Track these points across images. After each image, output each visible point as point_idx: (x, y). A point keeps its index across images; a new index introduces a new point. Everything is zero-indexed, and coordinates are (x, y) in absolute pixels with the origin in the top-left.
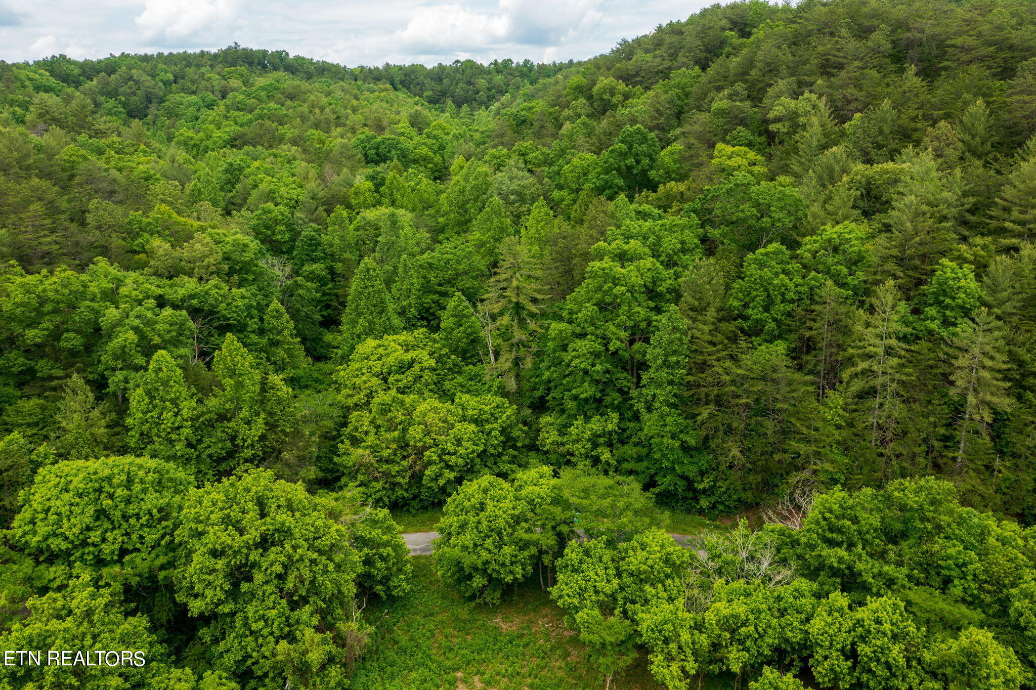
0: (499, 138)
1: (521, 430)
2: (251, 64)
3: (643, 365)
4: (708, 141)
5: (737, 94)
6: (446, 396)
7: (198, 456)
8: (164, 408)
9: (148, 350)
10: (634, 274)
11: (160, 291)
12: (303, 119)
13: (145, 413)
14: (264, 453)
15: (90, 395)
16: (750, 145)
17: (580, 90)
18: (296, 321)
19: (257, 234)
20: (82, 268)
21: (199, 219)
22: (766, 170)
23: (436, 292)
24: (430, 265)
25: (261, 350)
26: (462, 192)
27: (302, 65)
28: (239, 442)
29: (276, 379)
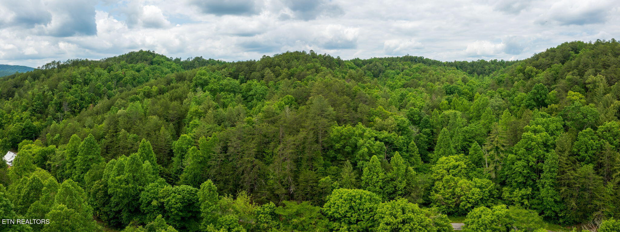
0: (492, 87)
1: (496, 191)
2: (412, 61)
3: (541, 171)
4: (565, 90)
5: (575, 73)
6: (470, 178)
7: (383, 192)
8: (374, 175)
9: (371, 155)
10: (539, 138)
11: (376, 135)
12: (427, 78)
13: (368, 176)
14: (405, 193)
15: (352, 167)
16: (580, 92)
17: (521, 71)
18: (419, 148)
19: (408, 117)
20: (354, 125)
21: (391, 111)
22: (585, 101)
23: (468, 141)
24: (467, 131)
25: (407, 158)
26: (478, 105)
27: (428, 61)
28: (397, 188)
29: (411, 168)
